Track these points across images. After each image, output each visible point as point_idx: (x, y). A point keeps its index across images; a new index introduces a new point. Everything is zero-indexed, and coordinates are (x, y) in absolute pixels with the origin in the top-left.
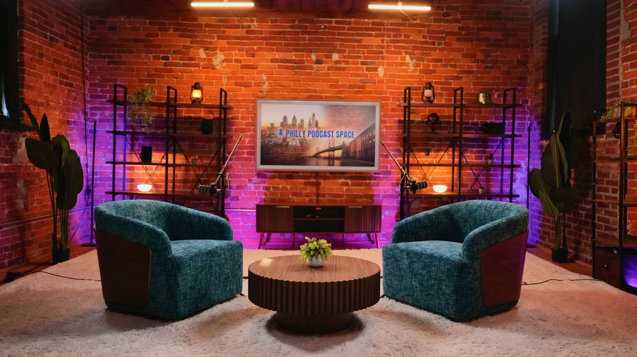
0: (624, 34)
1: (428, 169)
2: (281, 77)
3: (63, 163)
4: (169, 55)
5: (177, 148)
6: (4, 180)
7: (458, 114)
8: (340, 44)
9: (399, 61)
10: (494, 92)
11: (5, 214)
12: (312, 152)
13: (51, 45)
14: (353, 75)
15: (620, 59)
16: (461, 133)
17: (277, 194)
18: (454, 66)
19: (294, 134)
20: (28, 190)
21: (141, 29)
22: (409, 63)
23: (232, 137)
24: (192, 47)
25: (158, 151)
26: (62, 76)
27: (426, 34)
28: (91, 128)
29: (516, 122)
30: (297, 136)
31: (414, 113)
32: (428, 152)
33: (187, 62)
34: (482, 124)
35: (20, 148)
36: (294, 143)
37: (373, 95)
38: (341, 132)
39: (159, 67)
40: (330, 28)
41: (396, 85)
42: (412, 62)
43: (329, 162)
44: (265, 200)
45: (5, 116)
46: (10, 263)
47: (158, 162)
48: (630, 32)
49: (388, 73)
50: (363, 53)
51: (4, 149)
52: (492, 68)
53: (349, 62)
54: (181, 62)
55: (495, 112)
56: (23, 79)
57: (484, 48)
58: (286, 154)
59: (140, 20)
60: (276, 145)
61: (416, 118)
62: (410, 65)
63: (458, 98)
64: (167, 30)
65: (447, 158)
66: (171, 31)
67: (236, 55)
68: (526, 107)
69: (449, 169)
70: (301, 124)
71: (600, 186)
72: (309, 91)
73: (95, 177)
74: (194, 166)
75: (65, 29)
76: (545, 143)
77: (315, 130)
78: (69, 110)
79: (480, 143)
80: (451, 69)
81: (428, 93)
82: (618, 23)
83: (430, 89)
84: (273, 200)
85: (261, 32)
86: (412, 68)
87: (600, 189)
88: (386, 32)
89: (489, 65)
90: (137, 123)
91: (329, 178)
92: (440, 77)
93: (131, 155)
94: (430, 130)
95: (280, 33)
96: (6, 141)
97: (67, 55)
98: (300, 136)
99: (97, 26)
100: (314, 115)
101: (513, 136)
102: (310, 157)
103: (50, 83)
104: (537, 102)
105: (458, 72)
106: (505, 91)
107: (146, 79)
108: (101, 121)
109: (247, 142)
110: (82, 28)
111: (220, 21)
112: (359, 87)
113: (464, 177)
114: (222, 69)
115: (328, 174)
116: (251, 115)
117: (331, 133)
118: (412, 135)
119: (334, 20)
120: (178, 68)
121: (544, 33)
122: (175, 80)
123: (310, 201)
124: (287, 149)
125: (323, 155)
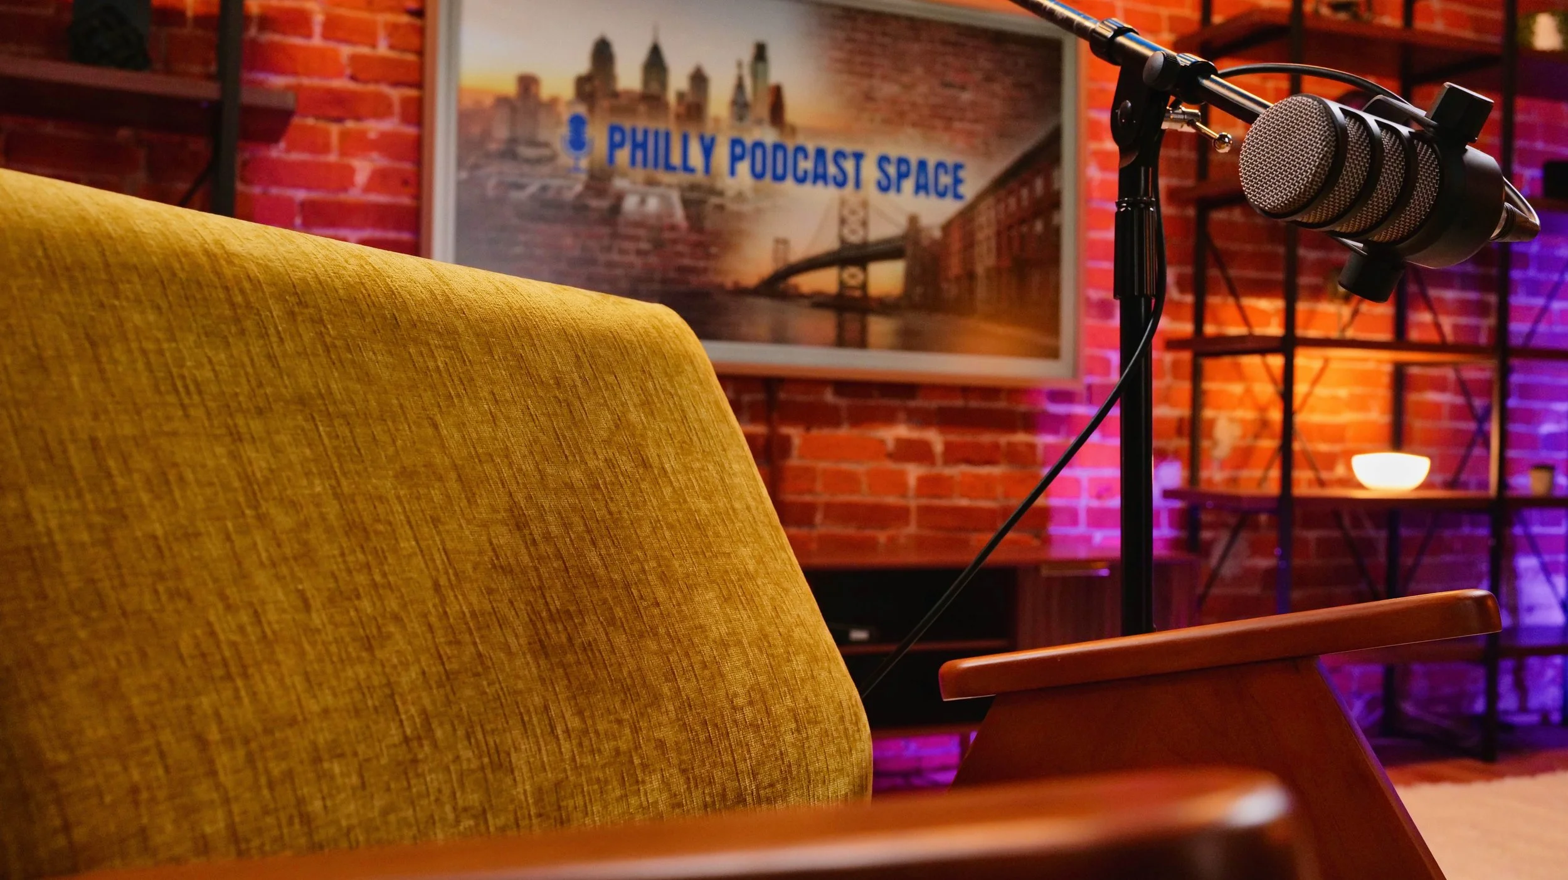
12: (752, 261)
19: (650, 151)
30: (669, 167)
36: (652, 205)
38: (902, 161)
43: (840, 327)
60: (546, 209)
70: (690, 98)
77: (769, 136)
91: (829, 417)
98: (687, 168)
100: (760, 53)
102: (741, 292)
109: (361, 179)
115: (829, 397)
116: (395, 18)
117: (849, 165)
124: (611, 237)
125: (809, 282)
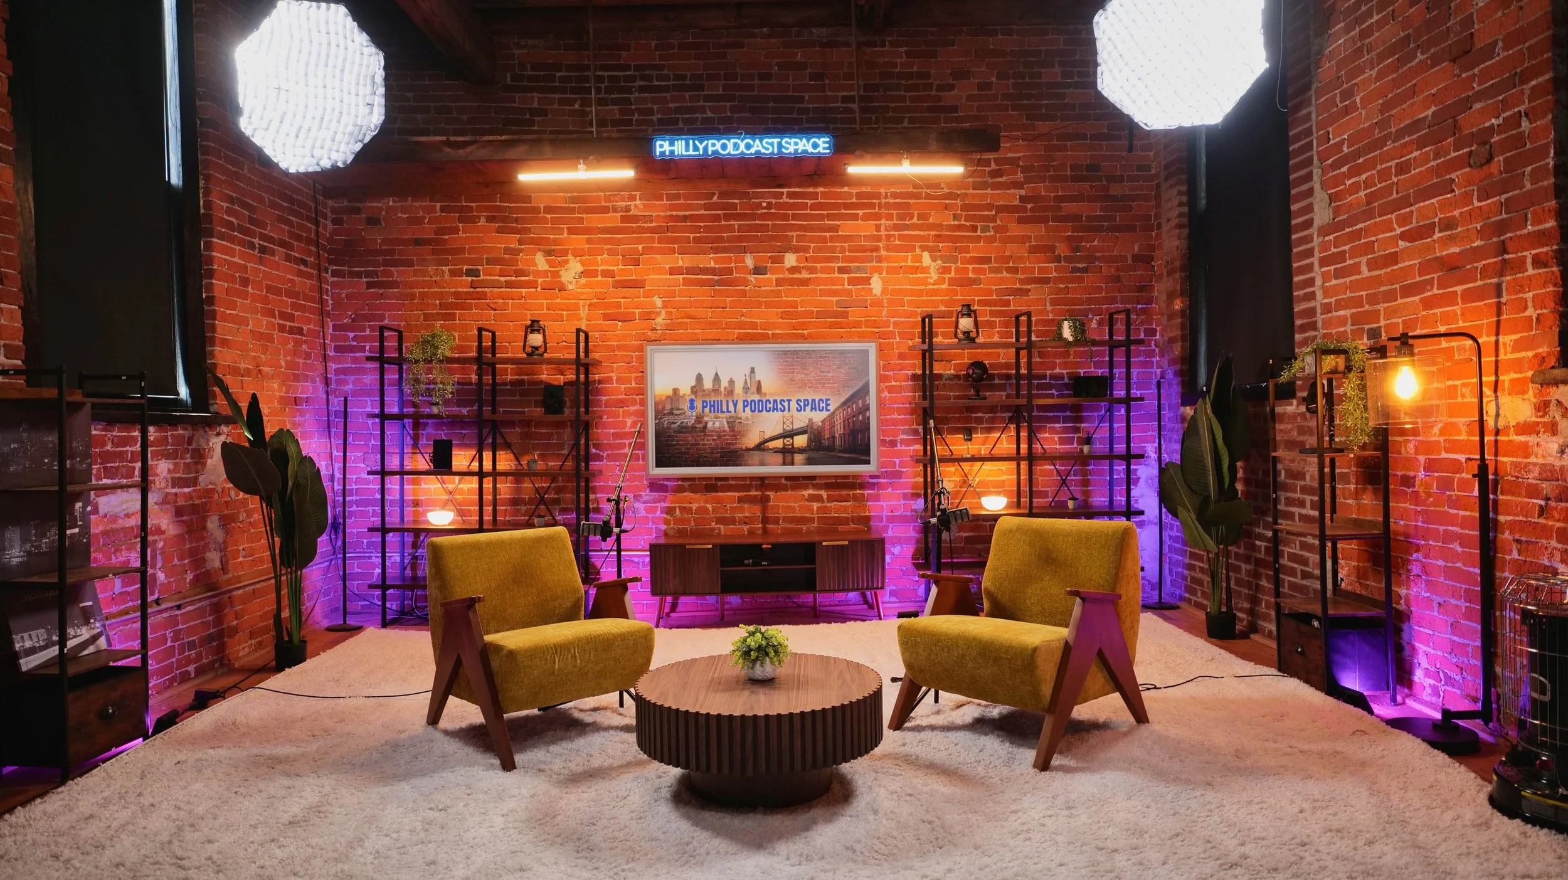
0: (1322, 215)
1: (972, 466)
2: (690, 301)
3: (290, 484)
4: (480, 268)
5: (499, 440)
6: (184, 518)
7: (1023, 361)
8: (797, 236)
9: (910, 264)
10: (1090, 316)
11: (188, 581)
12: (752, 440)
13: (261, 261)
14: (824, 293)
15: (1315, 260)
16: (1030, 397)
17: (689, 520)
18: (1014, 270)
19: (716, 407)
20: (227, 533)
21: (426, 221)
22: (929, 268)
23: (601, 418)
24: (521, 250)
25: (464, 446)
26: (283, 316)
27: (959, 212)
28: (338, 409)
29: (1134, 371)
30: (722, 412)
31: (941, 361)
32: (969, 433)
33: (514, 278)
34: (1070, 378)
35: (212, 458)
36: (717, 424)
37: (864, 329)
38: (805, 400)
39: (461, 290)
40: (779, 206)
41: (906, 308)
42: (934, 264)
43: (784, 459)
44: (666, 534)
45: (181, 400)
46: (199, 672)
47: (465, 469)
48: (1331, 211)
49: (890, 287)
50: (843, 251)
51: (182, 461)
52: (1085, 270)
53: (816, 268)
54: (503, 279)
55: (1092, 354)
56: (213, 328)
57: (1069, 234)
58: (704, 445)
59: (424, 204)
60: (683, 429)
61: (945, 370)
62: (932, 270)
63: (1023, 329)
64: (474, 220)
65: (1006, 444)
66: (482, 222)
67: (603, 262)
68: (1153, 343)
69: (1012, 465)
70: (729, 389)
71: (1290, 495)
72: (742, 325)
73: (348, 499)
74: (531, 474)
75: (286, 228)
76: (1189, 411)
77: (756, 398)
78: (296, 378)
79: (1068, 414)
80: (1008, 275)
81: (965, 323)
82: (1310, 193)
83: (969, 316)
84: (681, 533)
85: (650, 219)
86: (934, 276)
87: (1290, 502)
88: (883, 211)
89: (1080, 265)
90: (422, 396)
91: (784, 488)
92: (989, 292)
93: (415, 456)
94: (972, 392)
95: (685, 219)
96: (186, 446)
97: (291, 277)
98: (729, 412)
99: (345, 217)
100: (753, 370)
101: (1127, 401)
102: (748, 450)
103: (262, 331)
104: (1172, 335)
105: (1022, 282)
106: (1111, 315)
107: (437, 314)
108: (355, 393)
109: (629, 424)
110: (317, 224)
111: (574, 200)
112: (836, 315)
113: (1040, 478)
114: (579, 290)
116: (636, 375)
117: (786, 404)
118: (937, 402)
119: (785, 190)
120: (495, 290)
121: (1181, 204)
122: (492, 312)
123: (751, 533)
124: (705, 435)
125: (771, 445)
